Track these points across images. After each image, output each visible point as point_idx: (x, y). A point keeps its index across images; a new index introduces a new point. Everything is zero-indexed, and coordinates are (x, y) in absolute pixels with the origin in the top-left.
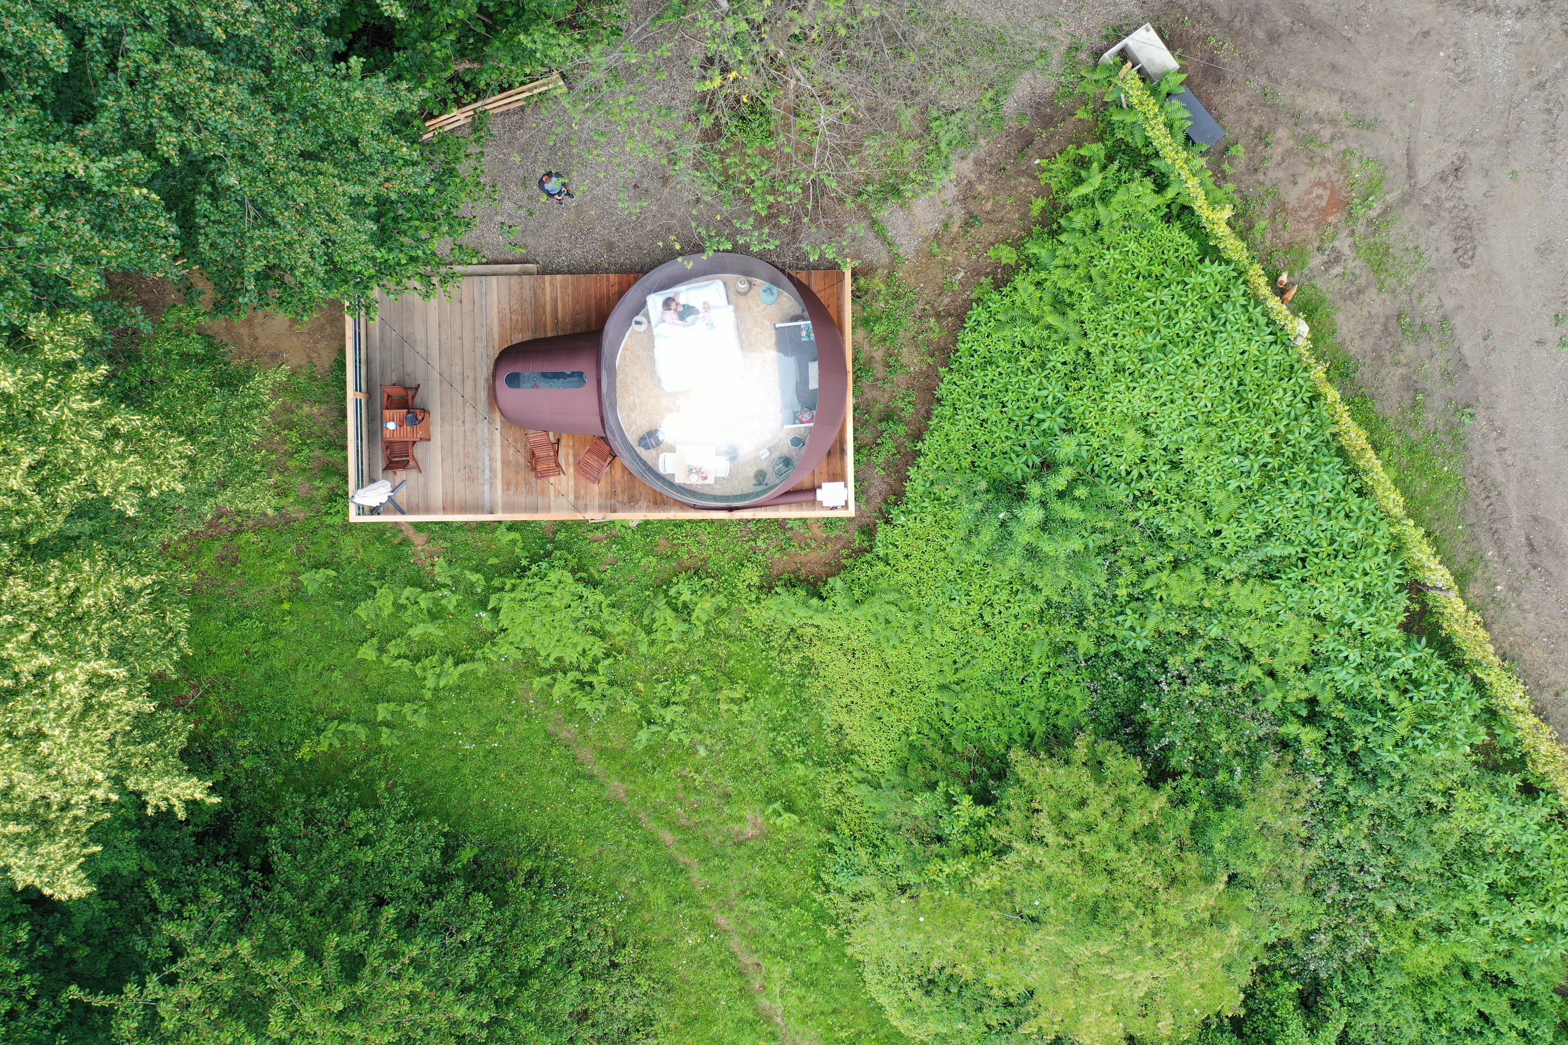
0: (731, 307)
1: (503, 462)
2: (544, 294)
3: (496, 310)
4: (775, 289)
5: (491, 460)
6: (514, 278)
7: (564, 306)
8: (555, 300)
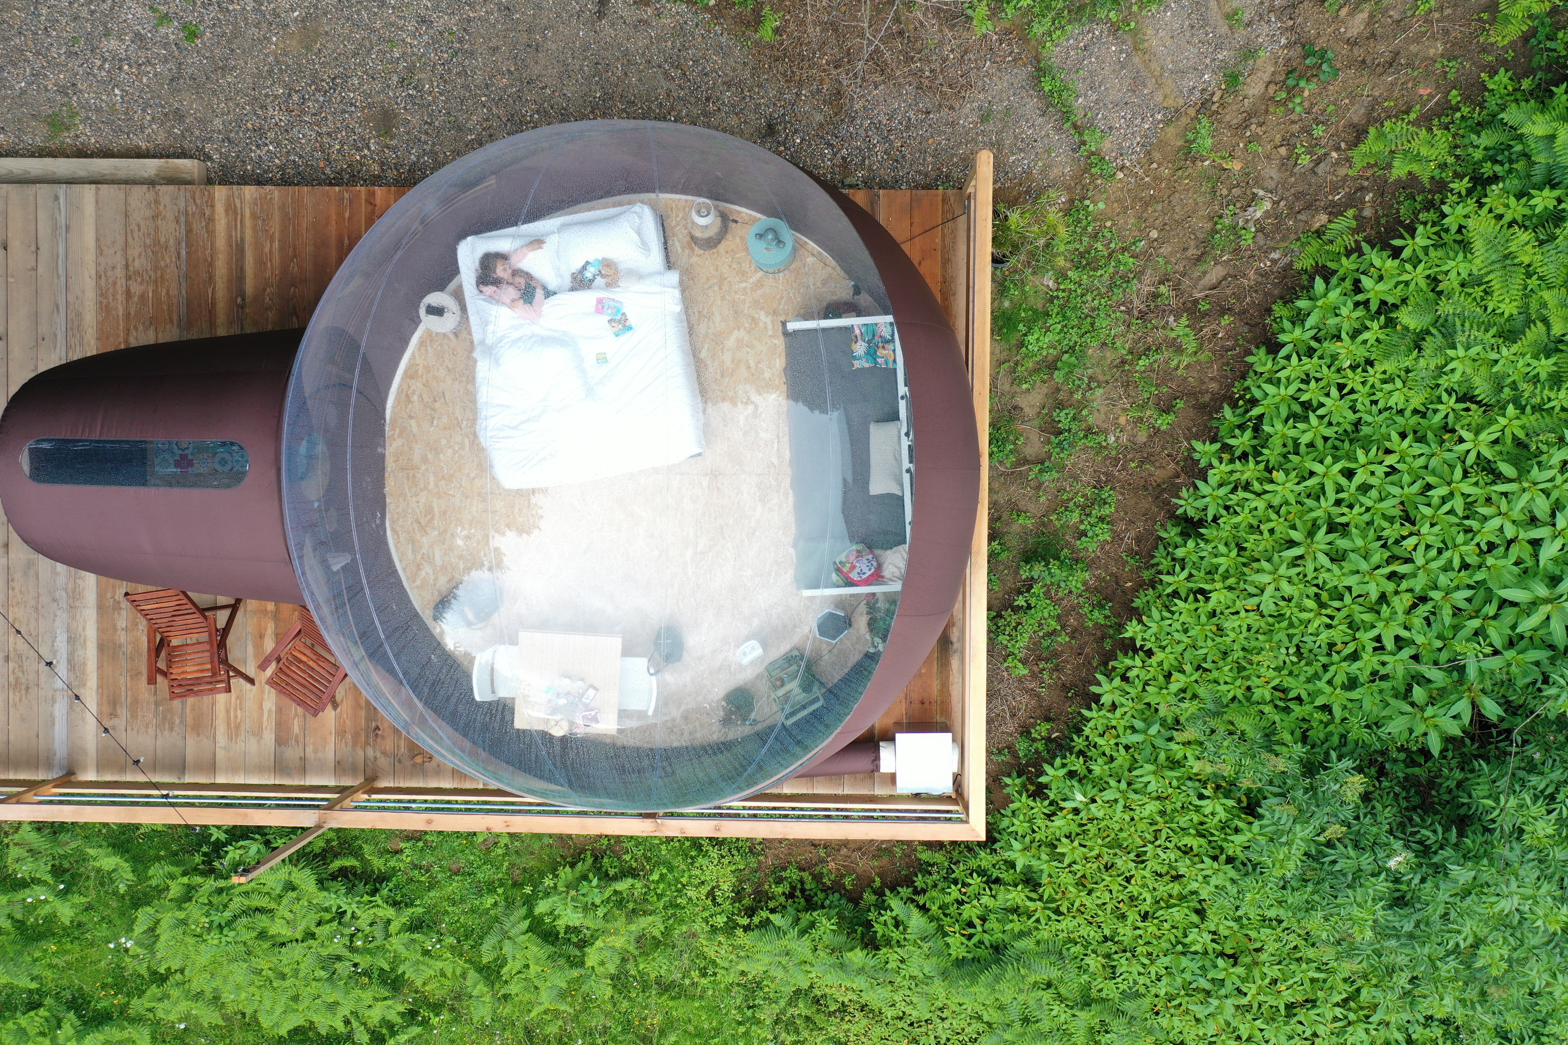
0: (674, 277)
1: (101, 648)
2: (211, 233)
3: (91, 270)
4: (788, 235)
5: (72, 640)
6: (138, 191)
7: (260, 263)
8: (238, 250)
